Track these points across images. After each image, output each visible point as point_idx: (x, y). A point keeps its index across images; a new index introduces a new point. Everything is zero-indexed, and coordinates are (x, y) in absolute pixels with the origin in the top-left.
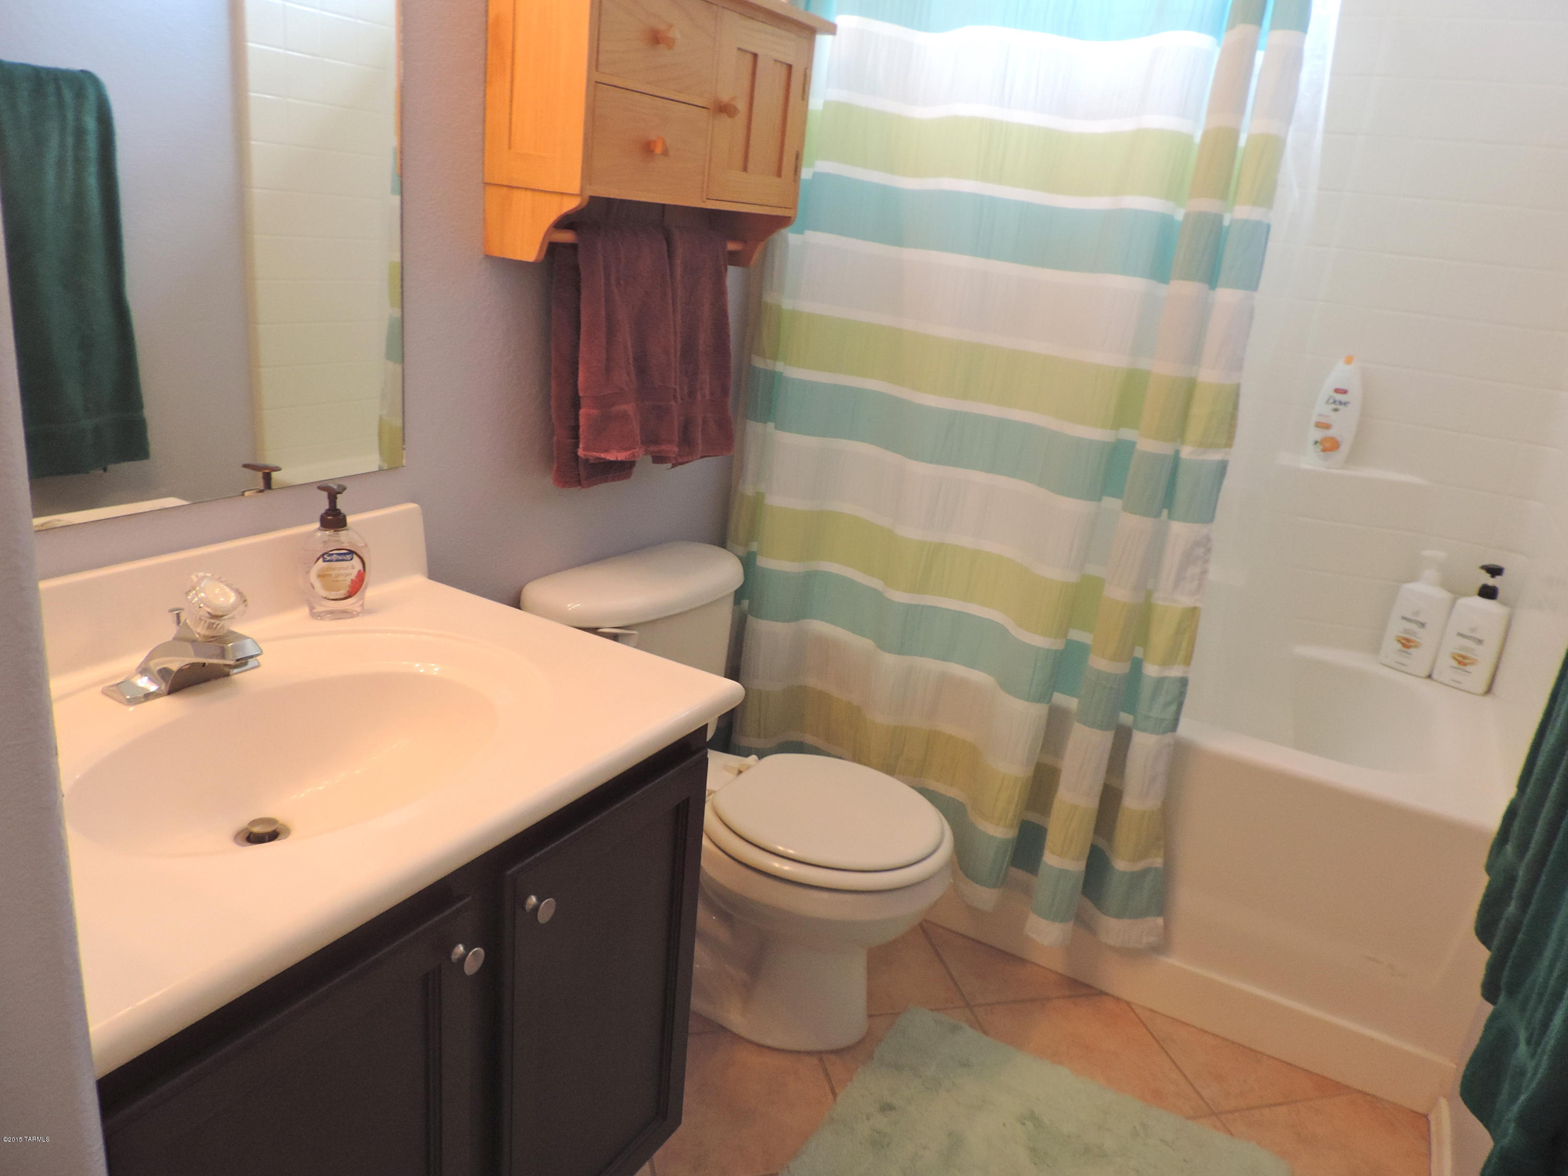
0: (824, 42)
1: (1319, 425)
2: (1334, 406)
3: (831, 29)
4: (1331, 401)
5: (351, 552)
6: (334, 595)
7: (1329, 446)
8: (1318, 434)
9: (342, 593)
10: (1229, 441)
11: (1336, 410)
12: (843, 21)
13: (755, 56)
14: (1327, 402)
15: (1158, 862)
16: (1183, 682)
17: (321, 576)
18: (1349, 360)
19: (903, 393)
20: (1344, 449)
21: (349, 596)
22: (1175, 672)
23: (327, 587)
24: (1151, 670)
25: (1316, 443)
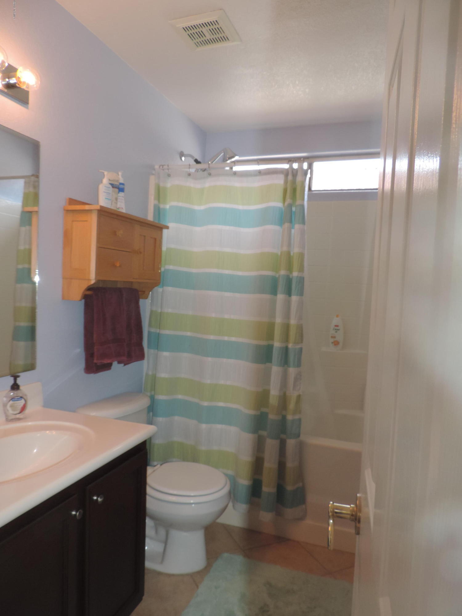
0: (165, 231)
1: (332, 337)
2: (335, 331)
3: (167, 228)
4: (334, 329)
5: (21, 397)
6: (15, 413)
7: (336, 343)
8: (332, 340)
9: (18, 412)
10: (302, 342)
11: (336, 332)
12: (170, 225)
13: (145, 236)
14: (333, 330)
15: (301, 484)
16: (300, 420)
17: (11, 406)
18: (337, 316)
19: (199, 336)
20: (341, 344)
21: (20, 412)
22: (297, 417)
23: (13, 410)
24: (289, 417)
25: (332, 343)
